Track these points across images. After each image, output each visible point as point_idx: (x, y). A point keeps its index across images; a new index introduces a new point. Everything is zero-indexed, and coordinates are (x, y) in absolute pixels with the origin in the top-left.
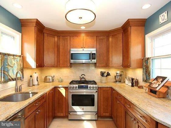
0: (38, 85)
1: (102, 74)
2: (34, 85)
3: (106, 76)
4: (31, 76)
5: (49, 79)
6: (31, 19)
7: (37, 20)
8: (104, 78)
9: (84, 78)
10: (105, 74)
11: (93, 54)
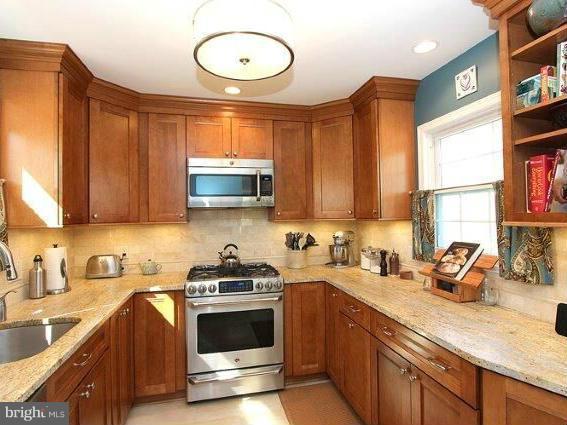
0: (67, 289)
1: (292, 242)
2: (50, 293)
3: (305, 248)
4: (38, 260)
5: (106, 267)
6: (42, 45)
7: (67, 47)
8: (298, 255)
9: (235, 257)
10: (302, 242)
11: (263, 177)
